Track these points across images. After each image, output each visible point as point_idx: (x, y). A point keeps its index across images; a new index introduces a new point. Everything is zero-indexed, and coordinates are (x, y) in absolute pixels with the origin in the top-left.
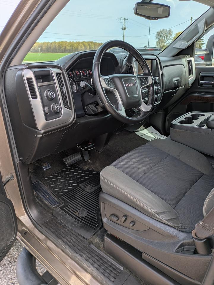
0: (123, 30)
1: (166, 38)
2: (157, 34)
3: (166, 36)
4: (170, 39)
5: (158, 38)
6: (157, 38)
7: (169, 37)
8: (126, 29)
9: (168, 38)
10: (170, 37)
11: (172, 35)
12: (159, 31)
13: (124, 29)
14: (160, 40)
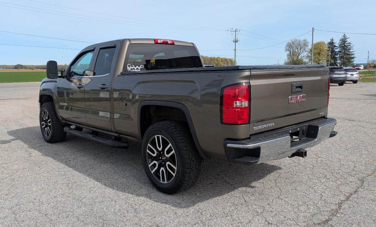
0: (235, 43)
1: (299, 50)
2: (286, 45)
3: (299, 48)
4: (305, 51)
5: (289, 51)
6: (286, 50)
7: (304, 49)
8: (237, 42)
9: (302, 49)
10: (306, 49)
11: (307, 47)
12: (290, 41)
13: (236, 41)
14: (292, 53)
